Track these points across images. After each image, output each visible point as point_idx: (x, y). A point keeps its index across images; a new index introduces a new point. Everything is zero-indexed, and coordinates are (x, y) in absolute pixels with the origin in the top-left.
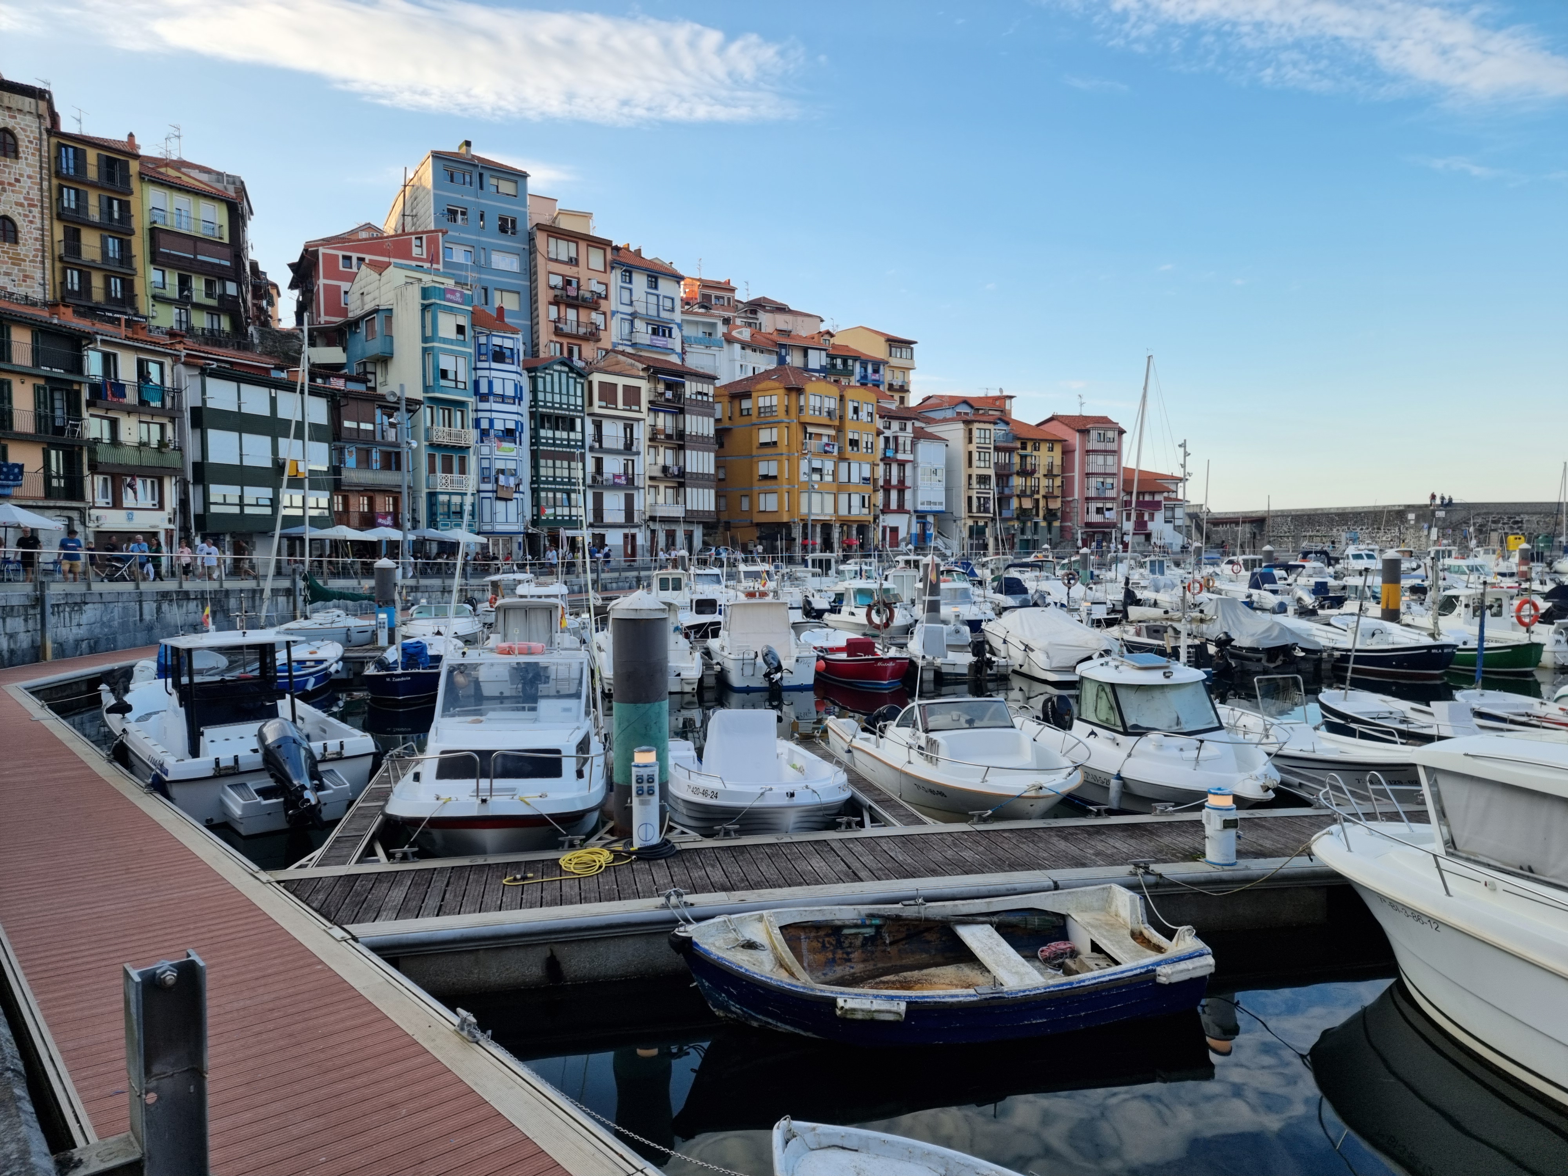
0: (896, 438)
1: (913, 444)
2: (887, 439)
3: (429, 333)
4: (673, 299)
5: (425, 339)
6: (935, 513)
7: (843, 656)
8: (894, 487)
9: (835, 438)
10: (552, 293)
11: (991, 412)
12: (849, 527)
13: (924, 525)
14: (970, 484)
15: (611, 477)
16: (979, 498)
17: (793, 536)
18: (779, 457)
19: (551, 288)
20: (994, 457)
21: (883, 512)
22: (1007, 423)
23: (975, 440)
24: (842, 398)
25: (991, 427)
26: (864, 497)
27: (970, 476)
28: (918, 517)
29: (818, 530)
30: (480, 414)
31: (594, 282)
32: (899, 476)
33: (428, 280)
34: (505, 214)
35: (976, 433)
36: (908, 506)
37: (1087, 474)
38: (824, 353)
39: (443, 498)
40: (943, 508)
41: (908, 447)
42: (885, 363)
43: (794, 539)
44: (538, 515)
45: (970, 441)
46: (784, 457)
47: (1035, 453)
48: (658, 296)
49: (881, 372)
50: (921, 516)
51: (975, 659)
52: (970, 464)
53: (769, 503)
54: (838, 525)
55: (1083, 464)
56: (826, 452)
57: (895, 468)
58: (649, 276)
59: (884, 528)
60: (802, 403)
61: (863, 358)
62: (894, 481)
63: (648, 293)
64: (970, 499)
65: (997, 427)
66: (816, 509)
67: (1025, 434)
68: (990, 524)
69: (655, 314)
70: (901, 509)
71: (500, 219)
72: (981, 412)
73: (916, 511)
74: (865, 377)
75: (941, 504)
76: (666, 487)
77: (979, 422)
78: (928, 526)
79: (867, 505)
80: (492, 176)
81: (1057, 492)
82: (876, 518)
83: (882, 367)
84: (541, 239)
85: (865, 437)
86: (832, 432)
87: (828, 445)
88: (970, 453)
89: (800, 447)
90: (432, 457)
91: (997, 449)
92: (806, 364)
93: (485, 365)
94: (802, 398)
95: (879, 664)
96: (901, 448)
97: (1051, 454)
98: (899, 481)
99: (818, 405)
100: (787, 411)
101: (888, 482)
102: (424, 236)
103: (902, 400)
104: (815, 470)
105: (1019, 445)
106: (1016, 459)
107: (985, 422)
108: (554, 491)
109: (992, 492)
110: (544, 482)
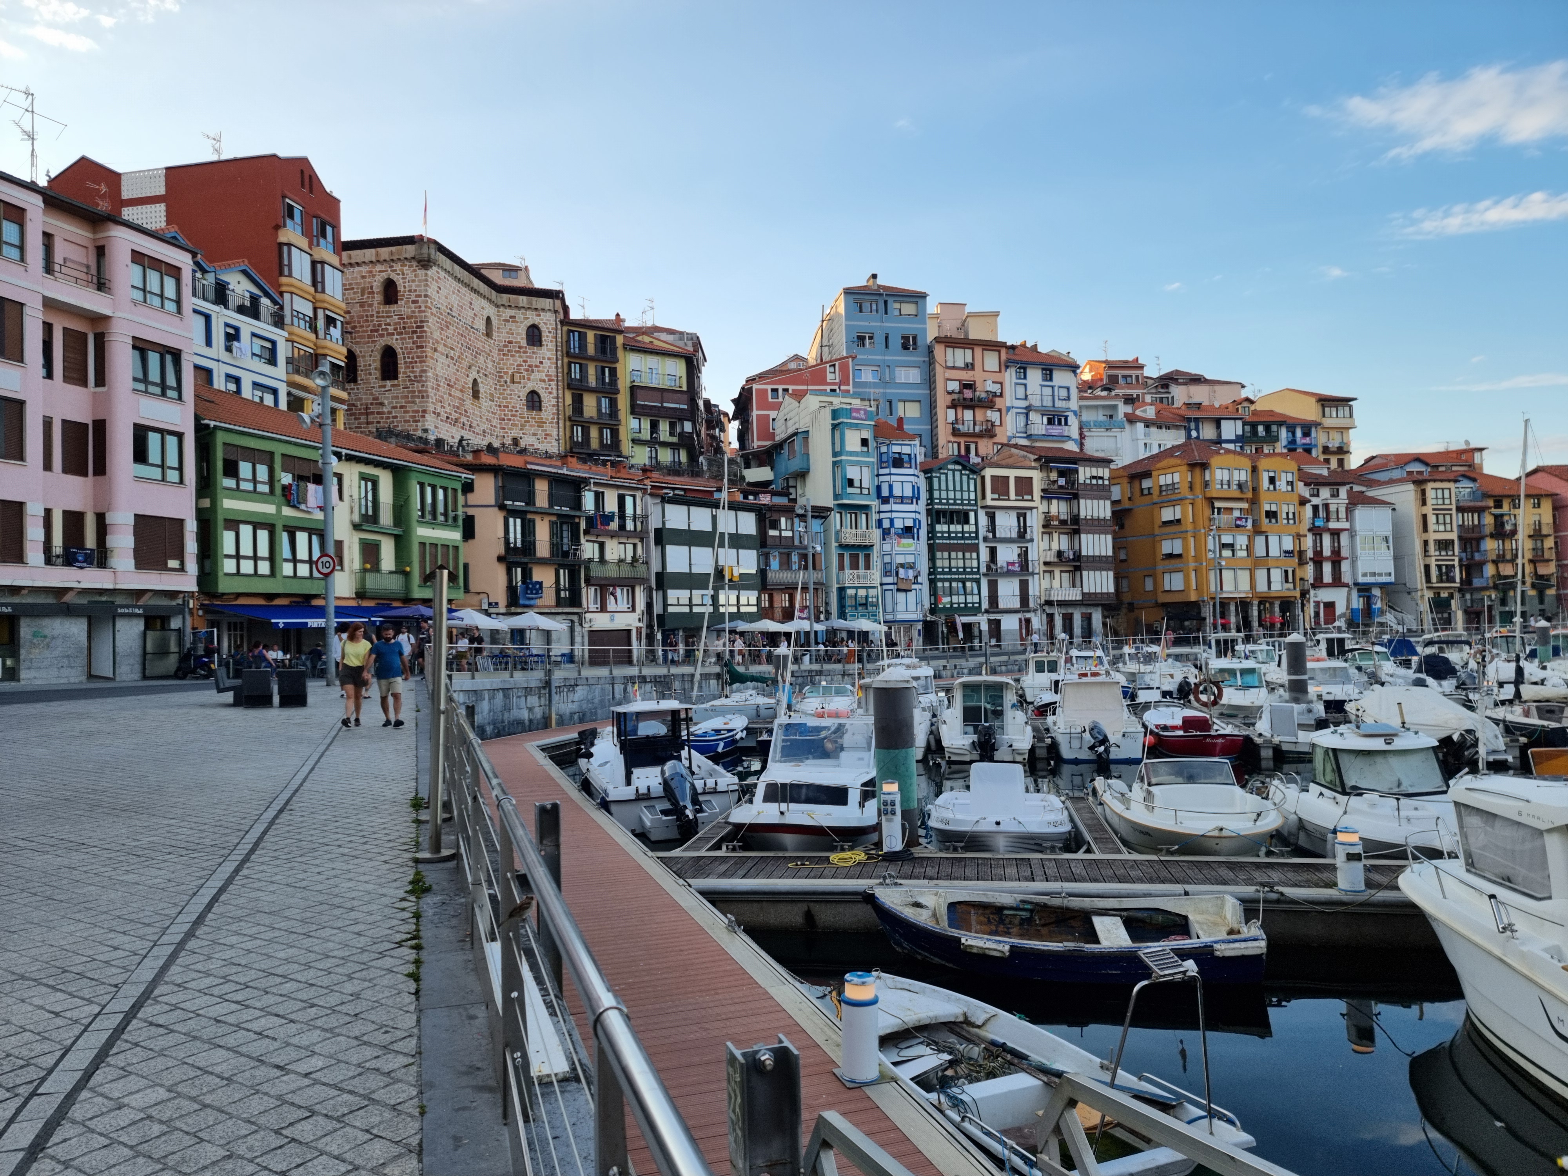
0: (1326, 506)
1: (1349, 511)
2: (1315, 508)
3: (838, 449)
4: (1068, 388)
5: (835, 454)
6: (1382, 586)
8: (1327, 559)
9: (1248, 511)
10: (949, 398)
11: (1454, 468)
12: (1272, 604)
13: (1369, 601)
14: (1426, 551)
15: (1005, 565)
16: (1439, 567)
17: (1203, 615)
18: (1183, 535)
19: (949, 393)
20: (1457, 519)
21: (1314, 586)
22: (1474, 480)
23: (1430, 501)
24: (1254, 470)
25: (1451, 485)
26: (1286, 572)
27: (1426, 543)
28: (1359, 591)
29: (1232, 608)
30: (882, 515)
31: (989, 382)
32: (1333, 546)
33: (837, 402)
34: (906, 333)
35: (1430, 494)
36: (1346, 578)
38: (1239, 423)
39: (851, 592)
40: (1392, 579)
41: (1342, 514)
42: (1317, 424)
43: (1205, 619)
44: (936, 604)
45: (1424, 503)
46: (1189, 534)
47: (1515, 511)
48: (1053, 387)
49: (1313, 434)
50: (1364, 590)
52: (1425, 529)
53: (1174, 582)
54: (1256, 602)
56: (1238, 526)
57: (1327, 540)
58: (1043, 369)
59: (1317, 604)
60: (1207, 478)
61: (1289, 421)
62: (1327, 552)
63: (1042, 386)
64: (1427, 568)
65: (1458, 485)
66: (1228, 586)
67: (1498, 491)
68: (1457, 595)
69: (1050, 404)
70: (1337, 582)
71: (903, 337)
72: (1441, 469)
73: (1356, 584)
74: (1293, 442)
75: (1390, 574)
76: (1061, 572)
77: (1435, 481)
78: (1374, 600)
79: (1290, 579)
80: (895, 301)
81: (1549, 554)
82: (1304, 594)
83: (1313, 430)
84: (939, 350)
85: (1285, 508)
86: (1245, 505)
87: (1240, 519)
88: (1425, 517)
89: (1207, 523)
90: (841, 556)
91: (1460, 509)
92: (1219, 435)
93: (886, 471)
94: (1207, 473)
96: (1333, 516)
97: (1537, 511)
98: (1333, 552)
99: (1226, 478)
100: (1191, 488)
101: (1318, 553)
102: (837, 363)
103: (1341, 462)
104: (1224, 546)
105: (1491, 503)
106: (1488, 520)
107: (1442, 481)
108: (950, 581)
109: (1457, 559)
110: (940, 573)
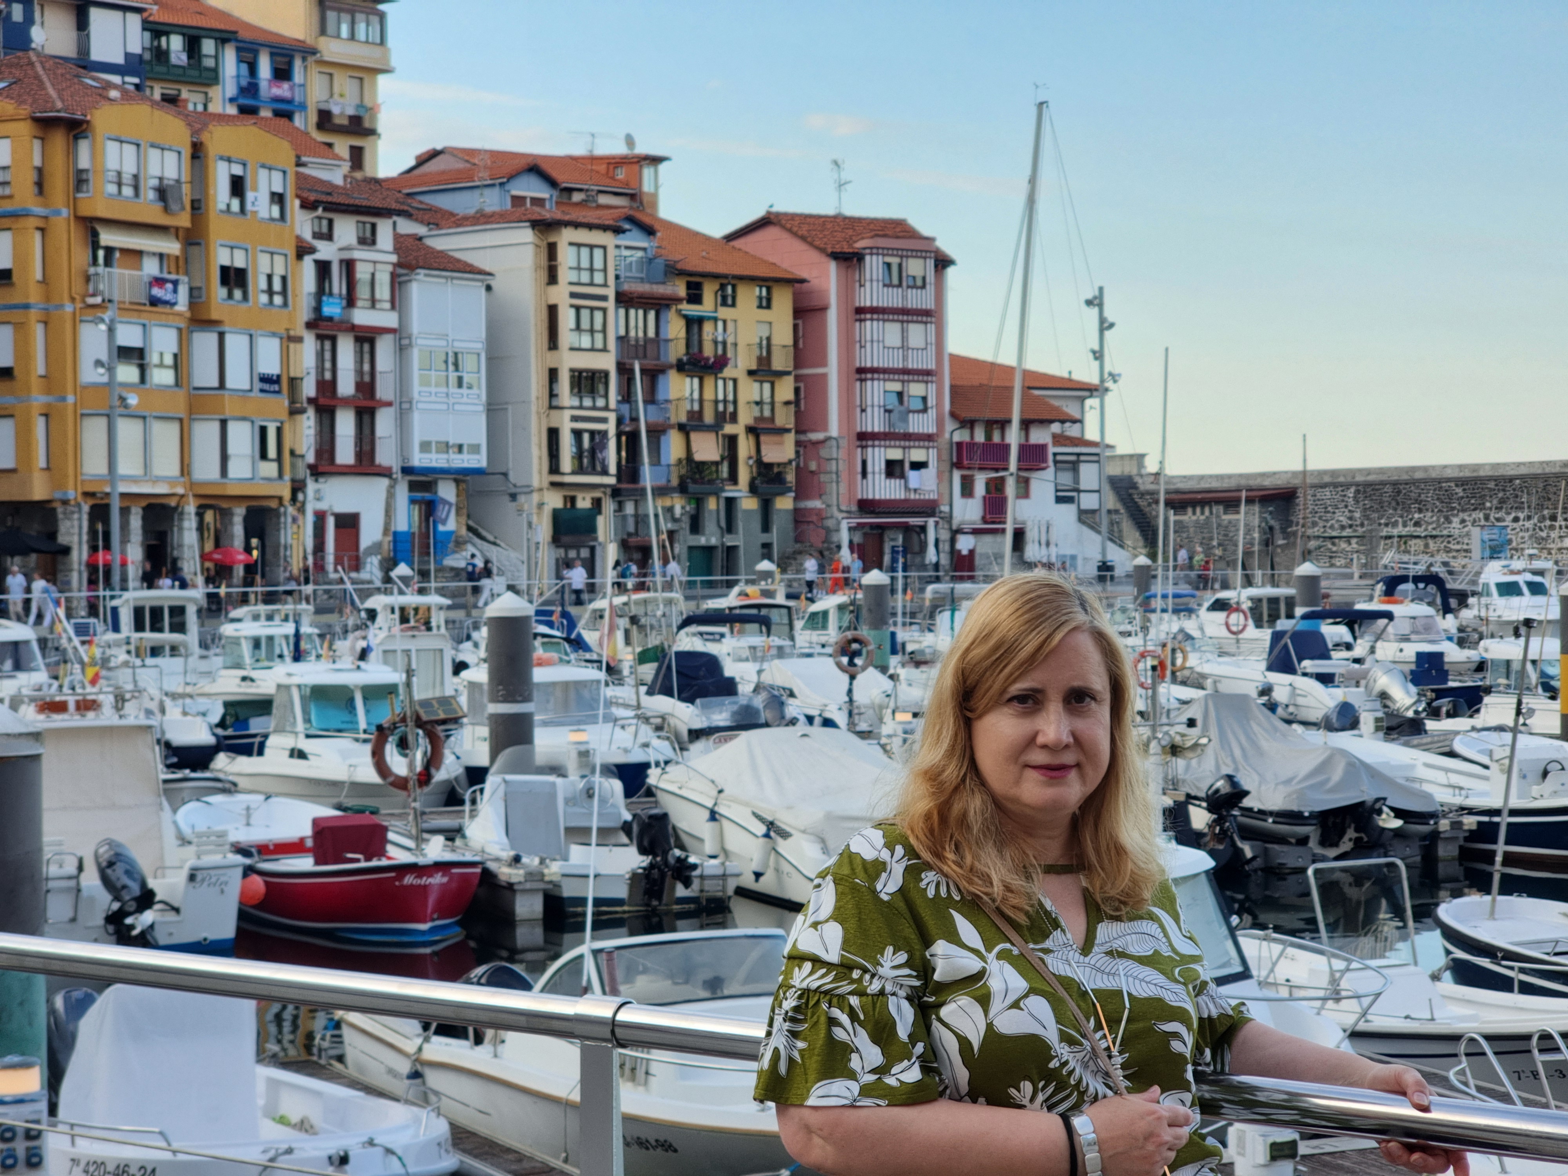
0: (349, 266)
1: (397, 283)
2: (323, 268)
6: (460, 476)
7: (305, 863)
8: (346, 402)
9: (182, 264)
11: (603, 200)
12: (225, 515)
14: (552, 395)
16: (577, 434)
17: (62, 539)
18: (17, 316)
20: (616, 322)
21: (316, 472)
22: (649, 231)
23: (565, 275)
24: (197, 152)
25: (607, 239)
26: (263, 430)
27: (553, 374)
28: (413, 487)
29: (136, 522)
32: (360, 372)
35: (566, 257)
36: (386, 455)
37: (861, 371)
38: (134, 21)
40: (480, 461)
41: (383, 292)
42: (308, 52)
43: (66, 551)
45: (552, 278)
46: (34, 314)
47: (724, 312)
49: (298, 76)
50: (422, 483)
51: (644, 861)
52: (553, 341)
54: (191, 508)
55: (849, 343)
56: (154, 302)
57: (346, 349)
59: (320, 518)
60: (84, 162)
61: (243, 34)
62: (346, 386)
64: (553, 434)
65: (623, 240)
66: (129, 465)
67: (695, 264)
68: (609, 506)
70: (366, 463)
72: (577, 197)
73: (407, 470)
74: (250, 89)
75: (475, 449)
77: (577, 225)
78: (441, 512)
79: (272, 452)
81: (784, 418)
82: (298, 487)
83: (298, 64)
85: (264, 263)
86: (173, 247)
87: (159, 282)
88: (553, 310)
89: (78, 287)
91: (624, 300)
92: (84, 48)
94: (84, 147)
95: (409, 880)
96: (363, 292)
97: (764, 314)
98: (359, 386)
99: (129, 168)
100: (40, 185)
101: (327, 387)
103: (357, 157)
104: (126, 353)
105: (680, 289)
106: (675, 329)
107: (590, 227)
109: (612, 417)
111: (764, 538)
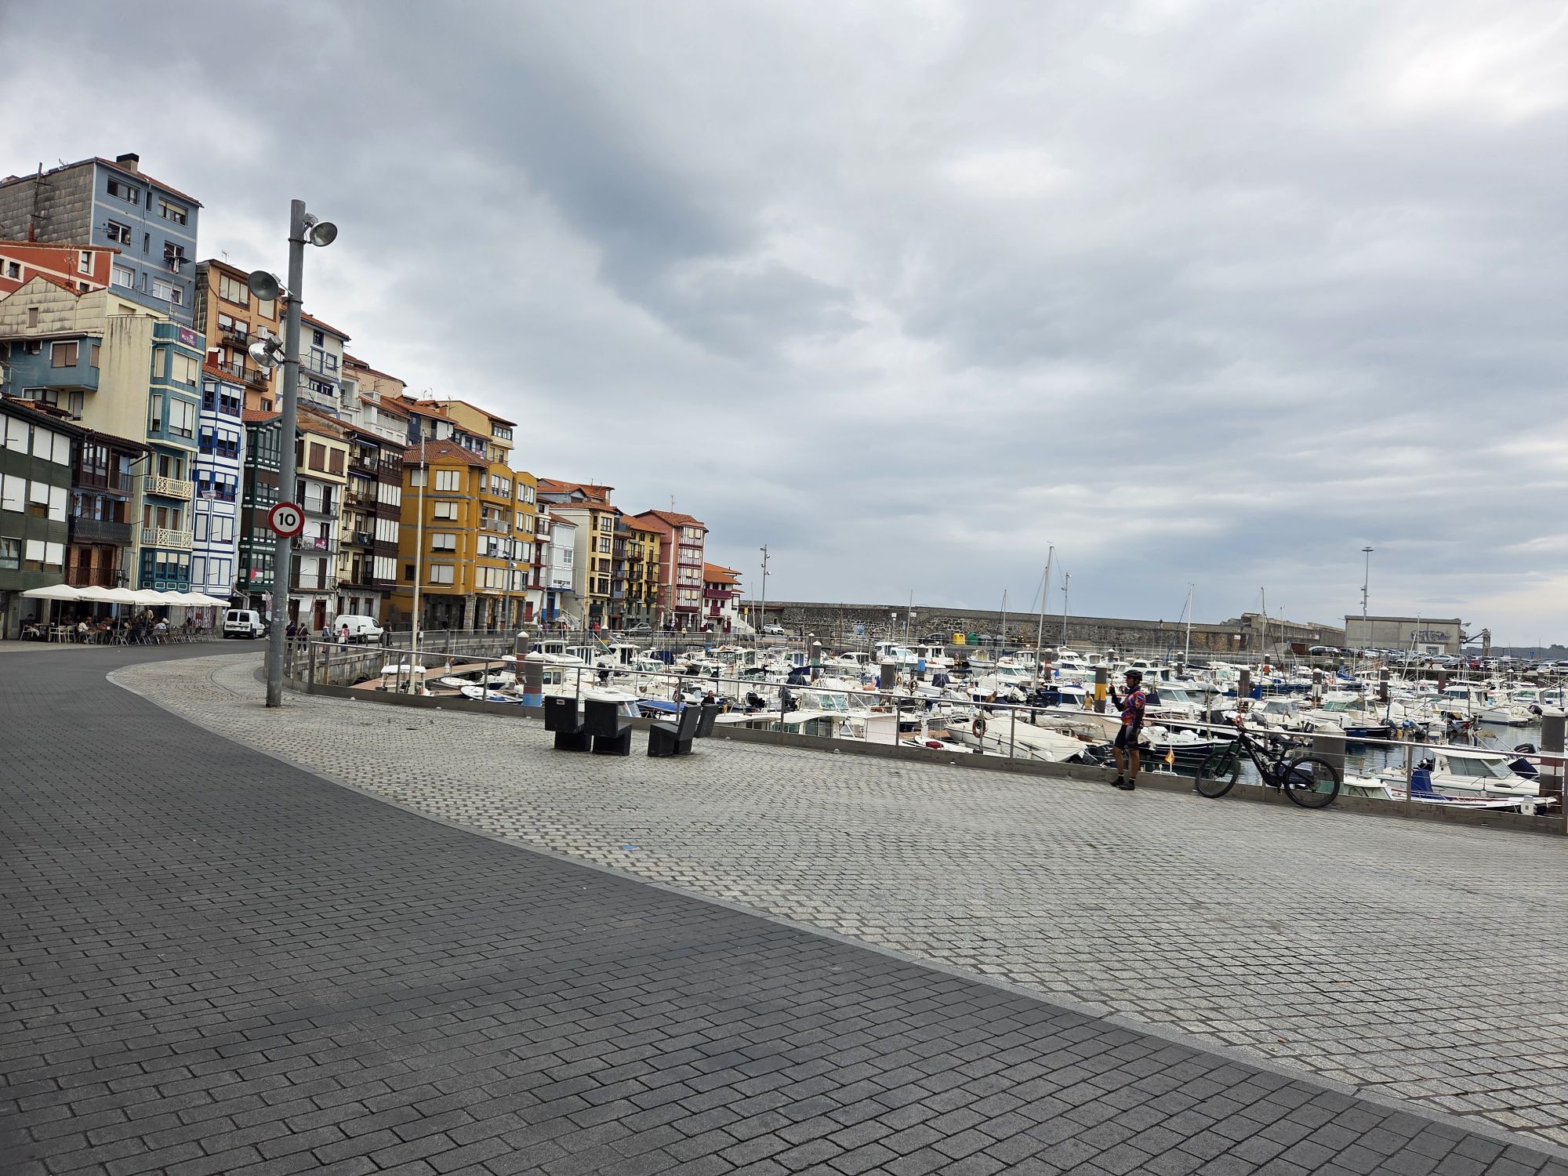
1: (550, 526)
3: (160, 374)
4: (335, 358)
5: (154, 380)
6: (562, 592)
9: (504, 517)
13: (551, 602)
14: (593, 566)
15: (312, 541)
16: (599, 580)
17: (466, 609)
18: (457, 532)
19: (220, 329)
20: (612, 544)
23: (599, 527)
24: (514, 481)
25: (611, 516)
26: (524, 574)
27: (593, 559)
28: (549, 594)
29: (488, 604)
30: (200, 466)
31: (265, 329)
33: (163, 319)
34: (171, 240)
35: (600, 521)
36: (542, 584)
37: (679, 564)
38: (451, 428)
39: (161, 558)
40: (570, 587)
41: (546, 529)
42: (488, 440)
44: (247, 578)
45: (595, 528)
46: (464, 532)
47: (641, 543)
48: (322, 353)
49: (484, 448)
50: (551, 593)
52: (594, 550)
53: (442, 575)
55: (676, 555)
58: (315, 331)
60: (484, 482)
61: (469, 433)
63: (313, 349)
64: (592, 579)
66: (489, 584)
68: (607, 604)
69: (319, 370)
70: (536, 587)
71: (167, 245)
73: (548, 589)
75: (569, 583)
76: (354, 554)
77: (604, 511)
78: (556, 603)
79: (525, 582)
80: (161, 198)
81: (656, 578)
83: (485, 444)
84: (213, 277)
85: (527, 518)
87: (498, 522)
88: (594, 539)
89: (478, 523)
90: (147, 508)
91: (615, 537)
93: (212, 414)
94: (484, 477)
96: (541, 529)
97: (652, 544)
98: (536, 560)
100: (469, 489)
102: (94, 253)
104: (492, 546)
105: (630, 535)
107: (607, 512)
108: (264, 553)
109: (610, 575)
110: (258, 544)
111: (648, 617)
